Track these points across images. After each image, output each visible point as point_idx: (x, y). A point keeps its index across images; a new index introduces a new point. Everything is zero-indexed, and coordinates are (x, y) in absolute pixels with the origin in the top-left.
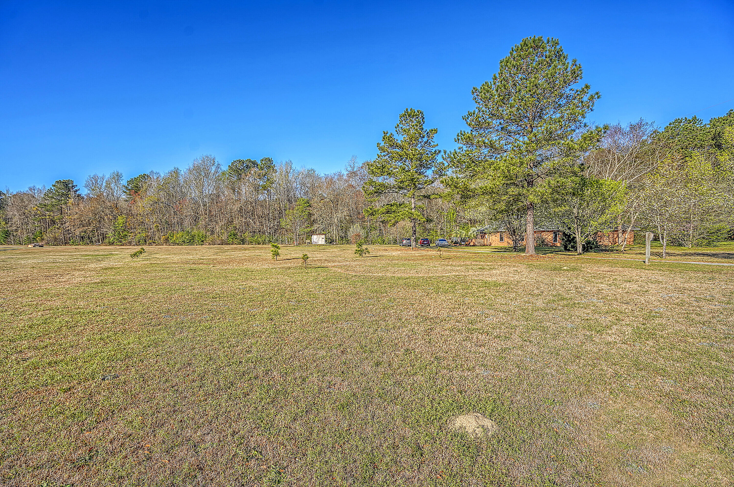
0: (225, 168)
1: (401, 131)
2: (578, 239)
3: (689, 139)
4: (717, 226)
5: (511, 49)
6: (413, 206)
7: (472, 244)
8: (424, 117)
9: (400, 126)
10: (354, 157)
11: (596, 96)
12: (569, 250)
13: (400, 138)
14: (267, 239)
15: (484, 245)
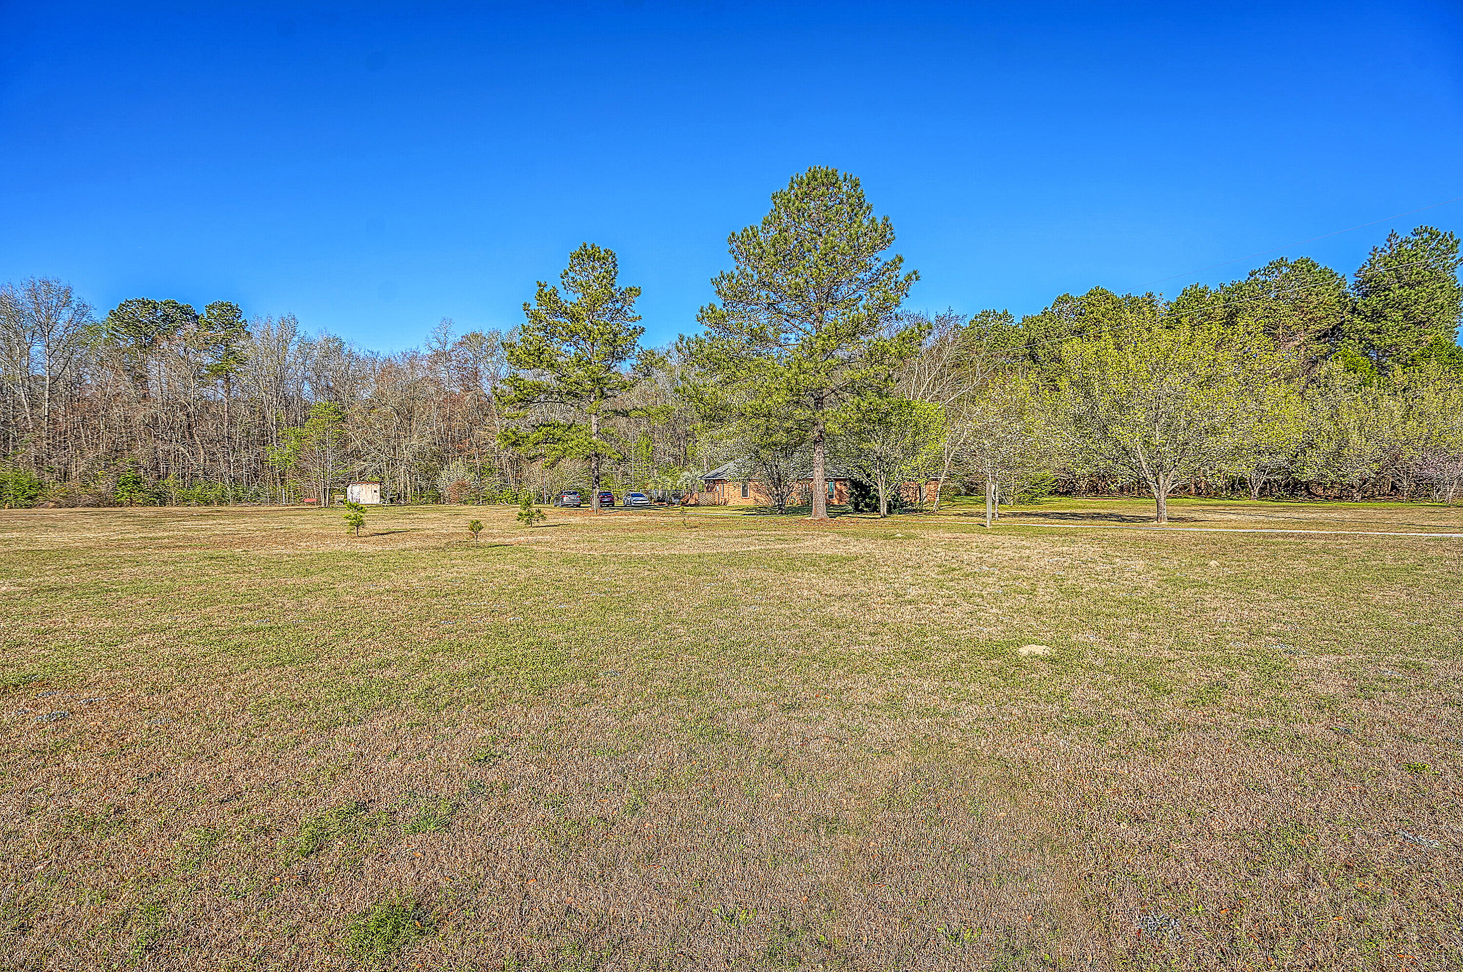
0: (99, 315)
1: (571, 284)
2: (881, 495)
3: (999, 343)
4: (1040, 474)
5: (790, 180)
6: (594, 431)
7: (692, 502)
8: (617, 263)
9: (571, 274)
10: (446, 322)
11: (914, 277)
12: (862, 511)
13: (570, 298)
14: (230, 493)
15: (715, 505)
